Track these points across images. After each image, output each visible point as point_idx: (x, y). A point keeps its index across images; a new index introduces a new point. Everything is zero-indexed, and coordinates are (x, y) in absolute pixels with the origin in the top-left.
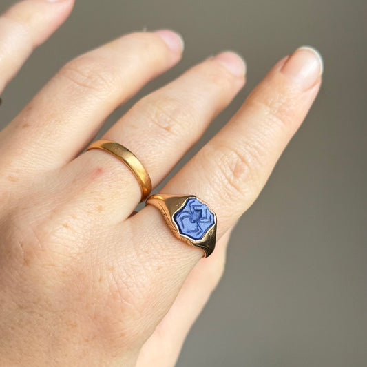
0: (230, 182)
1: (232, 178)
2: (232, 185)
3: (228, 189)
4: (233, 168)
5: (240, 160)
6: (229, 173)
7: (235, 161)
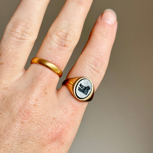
0: (94, 70)
1: (95, 67)
2: (95, 70)
3: (94, 73)
4: (94, 63)
5: (96, 59)
6: (93, 66)
7: (94, 60)
